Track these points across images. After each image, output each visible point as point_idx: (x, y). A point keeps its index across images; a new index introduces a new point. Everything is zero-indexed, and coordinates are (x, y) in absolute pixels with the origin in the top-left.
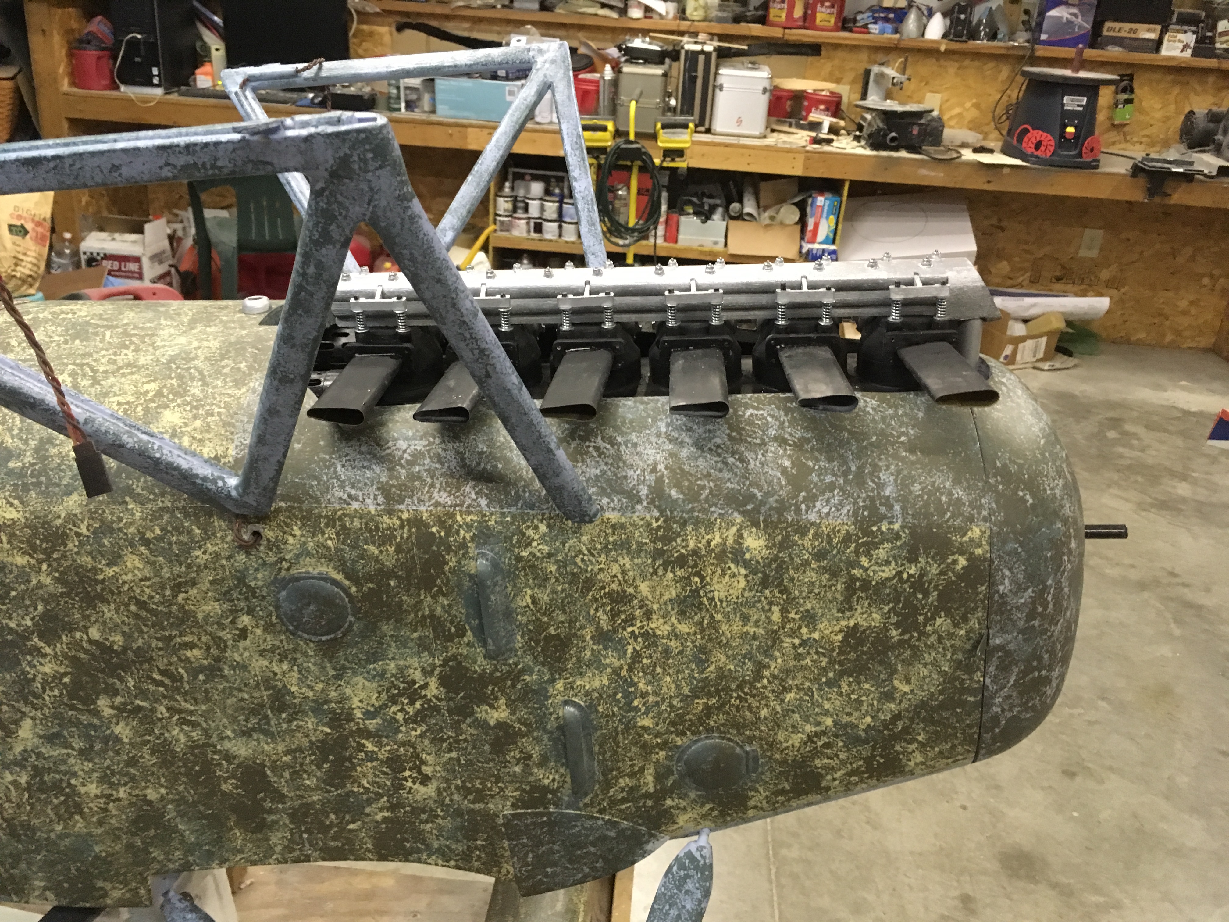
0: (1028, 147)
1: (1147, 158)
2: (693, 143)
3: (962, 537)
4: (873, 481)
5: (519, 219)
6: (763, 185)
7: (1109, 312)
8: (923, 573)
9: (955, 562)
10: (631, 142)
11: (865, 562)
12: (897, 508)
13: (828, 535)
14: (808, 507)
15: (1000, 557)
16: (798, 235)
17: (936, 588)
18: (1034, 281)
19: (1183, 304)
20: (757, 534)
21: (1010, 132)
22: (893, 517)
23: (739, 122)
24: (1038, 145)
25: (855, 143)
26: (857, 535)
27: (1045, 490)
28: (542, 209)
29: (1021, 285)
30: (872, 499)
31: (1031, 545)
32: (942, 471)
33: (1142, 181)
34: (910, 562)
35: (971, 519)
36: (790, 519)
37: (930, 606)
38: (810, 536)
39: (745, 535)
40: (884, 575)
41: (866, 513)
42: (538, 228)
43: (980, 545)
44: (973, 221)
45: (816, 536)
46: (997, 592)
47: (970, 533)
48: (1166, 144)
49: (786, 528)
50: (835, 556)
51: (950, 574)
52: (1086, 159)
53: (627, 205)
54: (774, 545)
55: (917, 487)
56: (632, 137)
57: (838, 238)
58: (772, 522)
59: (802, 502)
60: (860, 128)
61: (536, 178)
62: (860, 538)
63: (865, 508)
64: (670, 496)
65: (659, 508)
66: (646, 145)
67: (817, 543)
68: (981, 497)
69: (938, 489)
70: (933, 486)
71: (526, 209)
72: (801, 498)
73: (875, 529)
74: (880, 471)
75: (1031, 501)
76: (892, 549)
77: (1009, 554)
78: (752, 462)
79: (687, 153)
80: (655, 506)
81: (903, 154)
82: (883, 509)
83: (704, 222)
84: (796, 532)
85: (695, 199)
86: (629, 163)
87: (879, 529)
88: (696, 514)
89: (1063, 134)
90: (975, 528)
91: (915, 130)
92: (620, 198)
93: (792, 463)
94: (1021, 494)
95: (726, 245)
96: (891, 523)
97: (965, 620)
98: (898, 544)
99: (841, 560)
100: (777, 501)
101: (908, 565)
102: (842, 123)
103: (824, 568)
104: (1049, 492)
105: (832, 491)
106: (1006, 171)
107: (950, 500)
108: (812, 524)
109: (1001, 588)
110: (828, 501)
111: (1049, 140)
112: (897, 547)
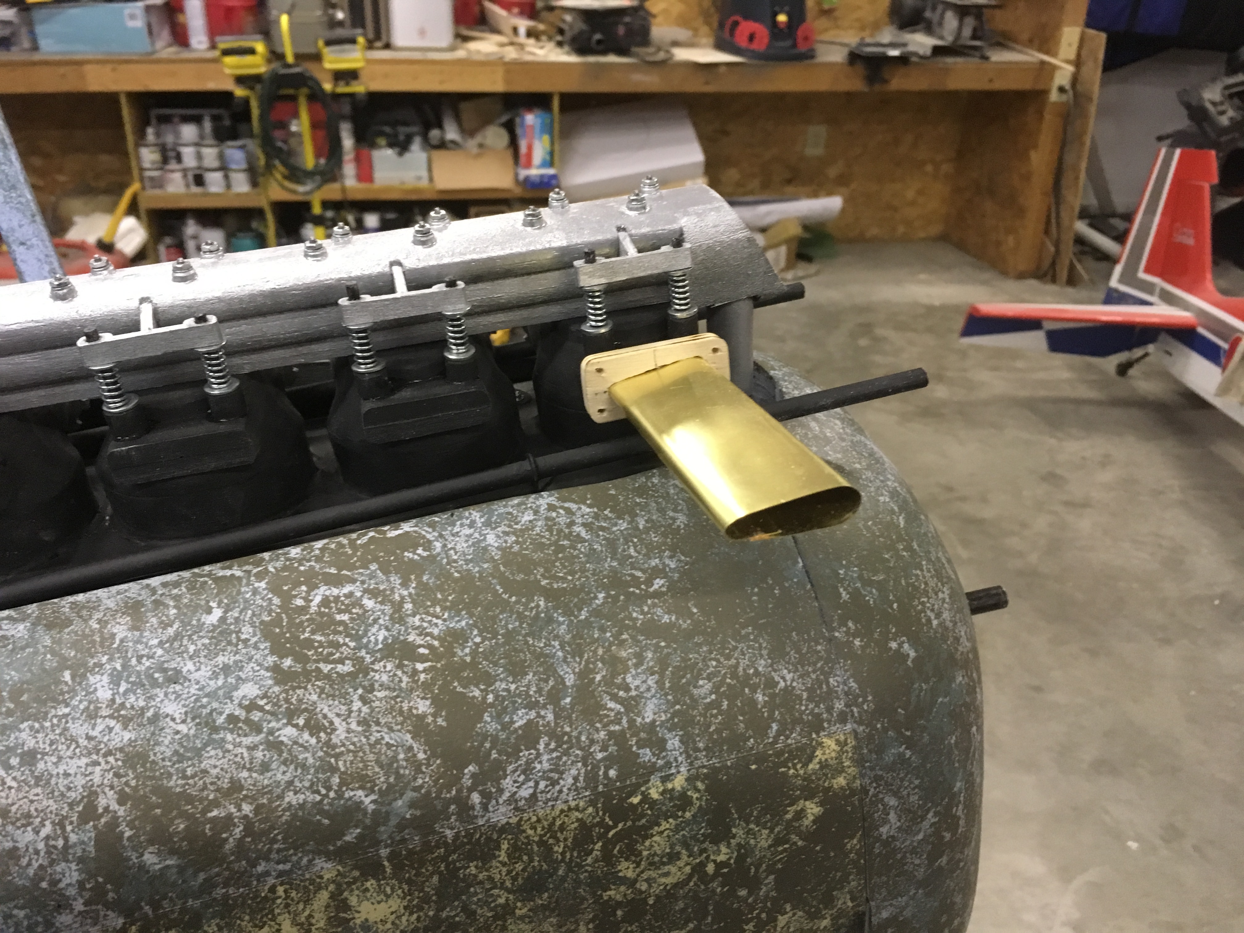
0: (741, 40)
1: (862, 44)
2: (369, 61)
3: (805, 765)
4: (615, 698)
5: (173, 171)
6: (464, 106)
7: (843, 210)
8: (744, 852)
9: (800, 815)
10: (289, 66)
11: (626, 869)
12: (674, 743)
13: (542, 843)
14: (487, 796)
15: (877, 779)
16: (510, 161)
17: (770, 870)
18: (766, 186)
19: (910, 194)
20: (380, 890)
21: (721, 25)
22: (668, 765)
23: (422, 33)
24: (751, 38)
25: (558, 50)
26: (602, 824)
27: (929, 621)
28: (199, 157)
29: (752, 193)
30: (619, 738)
31: (926, 738)
32: (746, 638)
33: (860, 68)
34: (716, 841)
35: (817, 726)
36: (449, 833)
37: (764, 902)
38: (503, 856)
39: (353, 901)
40: (669, 880)
41: (612, 773)
42: (199, 180)
43: (840, 770)
44: (697, 126)
45: (515, 852)
46: (878, 839)
47: (818, 753)
48: (876, 27)
49: (444, 859)
50: (563, 879)
51: (794, 838)
52: (802, 48)
53: (301, 143)
54: (426, 900)
55: (704, 688)
56: (290, 59)
57: (556, 158)
58: (411, 852)
59: (471, 790)
60: (561, 32)
61: (186, 119)
62: (609, 828)
63: (609, 762)
64: (142, 867)
65: (117, 906)
66: (310, 68)
67: (519, 867)
68: (827, 675)
69: (745, 681)
70: (734, 675)
71: (179, 158)
72: (467, 782)
73: (635, 800)
74: (626, 671)
75: (912, 654)
76: (677, 829)
77: (890, 768)
78: (340, 726)
79: (363, 75)
80: (108, 906)
81: (612, 58)
82: (646, 755)
83: (401, 154)
84: (470, 857)
85: (387, 129)
86: (291, 91)
87: (646, 798)
88: (220, 892)
89: (775, 23)
90: (828, 742)
91: (621, 30)
92: (294, 134)
93: (436, 702)
94: (894, 645)
95: (431, 179)
96: (665, 779)
97: (828, 901)
98: (688, 815)
99: (578, 883)
100: (412, 805)
101: (712, 848)
102: (541, 27)
103: (544, 907)
104: (935, 623)
105: (533, 744)
106: (723, 69)
107: (773, 696)
108: (504, 829)
109: (884, 830)
110: (527, 770)
111: (762, 31)
112: (687, 823)
